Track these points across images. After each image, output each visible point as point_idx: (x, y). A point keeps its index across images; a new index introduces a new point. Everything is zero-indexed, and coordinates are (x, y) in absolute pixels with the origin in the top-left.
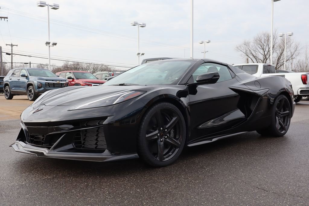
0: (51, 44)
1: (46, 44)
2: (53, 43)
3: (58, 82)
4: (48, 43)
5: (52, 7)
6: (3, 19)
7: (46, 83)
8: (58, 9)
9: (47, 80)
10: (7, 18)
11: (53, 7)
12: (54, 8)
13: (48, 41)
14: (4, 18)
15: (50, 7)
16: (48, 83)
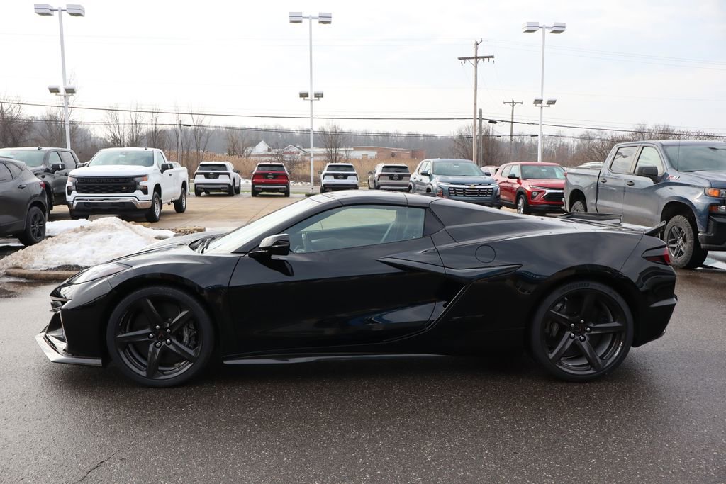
0: (544, 103)
1: (535, 103)
2: (549, 101)
3: (472, 186)
4: (538, 102)
5: (551, 30)
6: (486, 60)
7: (450, 188)
8: (562, 31)
9: (452, 184)
10: (493, 57)
11: (553, 29)
12: (555, 32)
13: (539, 97)
14: (489, 57)
15: (548, 31)
16: (454, 188)
